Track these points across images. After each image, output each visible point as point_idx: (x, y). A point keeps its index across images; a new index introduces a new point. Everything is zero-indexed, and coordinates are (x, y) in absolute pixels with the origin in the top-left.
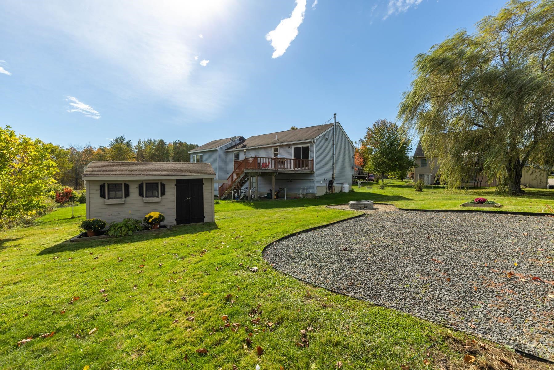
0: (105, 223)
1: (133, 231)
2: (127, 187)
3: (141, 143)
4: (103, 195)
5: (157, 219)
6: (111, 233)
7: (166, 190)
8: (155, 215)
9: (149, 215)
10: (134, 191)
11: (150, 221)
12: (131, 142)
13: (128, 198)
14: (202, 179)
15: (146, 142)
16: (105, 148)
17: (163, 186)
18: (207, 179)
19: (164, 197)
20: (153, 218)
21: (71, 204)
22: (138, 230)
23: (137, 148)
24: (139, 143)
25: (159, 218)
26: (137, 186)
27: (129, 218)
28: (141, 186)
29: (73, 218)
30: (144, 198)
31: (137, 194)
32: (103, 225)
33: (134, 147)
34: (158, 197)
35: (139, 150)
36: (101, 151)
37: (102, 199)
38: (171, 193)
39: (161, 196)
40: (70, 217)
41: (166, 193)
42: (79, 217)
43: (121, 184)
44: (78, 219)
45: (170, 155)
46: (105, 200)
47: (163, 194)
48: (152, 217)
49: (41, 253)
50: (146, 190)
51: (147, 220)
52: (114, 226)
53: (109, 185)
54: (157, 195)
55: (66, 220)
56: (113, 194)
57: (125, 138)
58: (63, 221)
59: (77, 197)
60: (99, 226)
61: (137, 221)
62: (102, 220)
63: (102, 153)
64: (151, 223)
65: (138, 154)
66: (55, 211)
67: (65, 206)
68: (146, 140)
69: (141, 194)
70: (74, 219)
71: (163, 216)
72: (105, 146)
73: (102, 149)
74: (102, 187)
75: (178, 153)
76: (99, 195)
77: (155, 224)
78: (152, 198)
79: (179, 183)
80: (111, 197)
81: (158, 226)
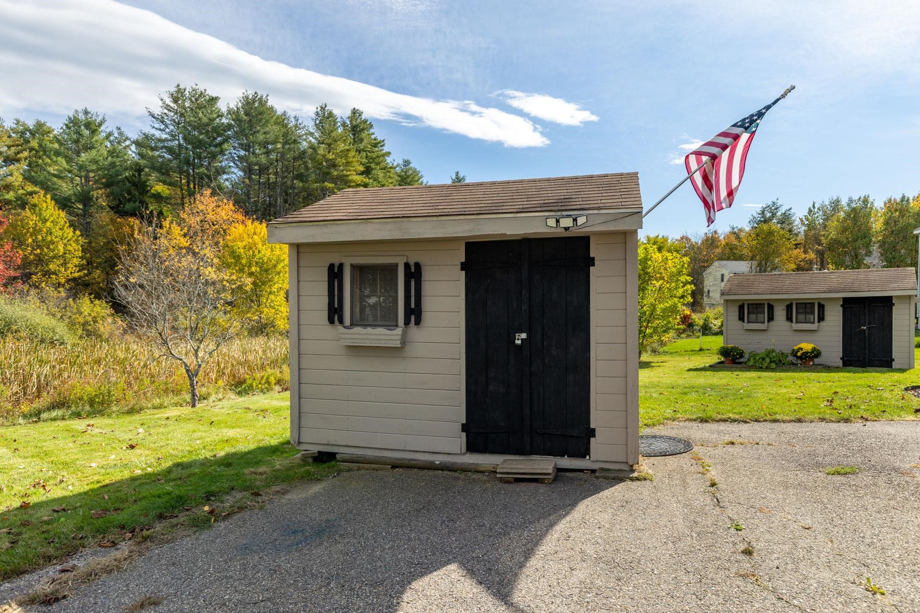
0: (743, 352)
1: (776, 364)
2: (771, 308)
3: (816, 210)
4: (741, 318)
5: (809, 352)
6: (751, 363)
7: (826, 313)
8: (807, 347)
9: (798, 346)
10: (780, 313)
11: (799, 354)
12: (792, 211)
13: (772, 323)
14: (890, 298)
15: (826, 206)
16: (740, 230)
17: (821, 307)
18: (898, 297)
19: (822, 323)
20: (804, 351)
21: (690, 336)
22: (783, 364)
23: (806, 223)
24: (810, 211)
25: (812, 352)
26: (784, 307)
27: (772, 347)
28: (789, 308)
29: (701, 350)
30: (793, 324)
31: (785, 317)
32: (741, 355)
33: (797, 222)
34: (813, 323)
35: (811, 226)
36: (733, 238)
37: (741, 323)
38: (835, 318)
39: (819, 322)
40: (698, 349)
41: (826, 318)
42: (708, 350)
43: (764, 304)
44: (707, 352)
45: (873, 239)
46: (744, 324)
47: (821, 318)
48: (802, 349)
49: (688, 370)
50: (797, 313)
51: (794, 353)
52: (753, 355)
53: (748, 305)
54: (812, 321)
55: (694, 352)
56: (753, 317)
57: (781, 205)
58: (691, 353)
59: (697, 325)
60: (737, 354)
61: (783, 354)
62: (740, 348)
63: (736, 242)
64: (800, 358)
65: (806, 235)
66: (675, 342)
67: (682, 338)
68: (827, 203)
69: (789, 319)
70: (702, 352)
71: (818, 350)
72: (740, 227)
73: (735, 233)
74: (741, 308)
75: (893, 232)
76: (737, 317)
77: (806, 359)
78: (805, 324)
79: (848, 303)
80: (751, 320)
81: (811, 363)
